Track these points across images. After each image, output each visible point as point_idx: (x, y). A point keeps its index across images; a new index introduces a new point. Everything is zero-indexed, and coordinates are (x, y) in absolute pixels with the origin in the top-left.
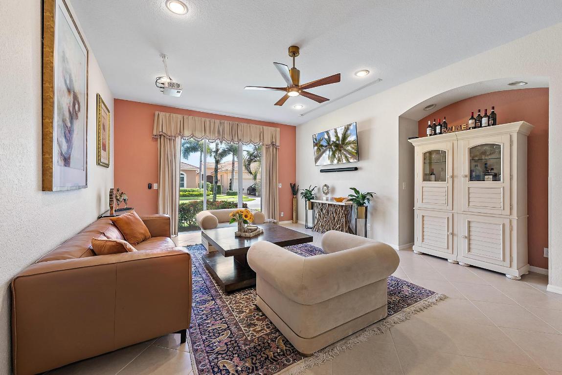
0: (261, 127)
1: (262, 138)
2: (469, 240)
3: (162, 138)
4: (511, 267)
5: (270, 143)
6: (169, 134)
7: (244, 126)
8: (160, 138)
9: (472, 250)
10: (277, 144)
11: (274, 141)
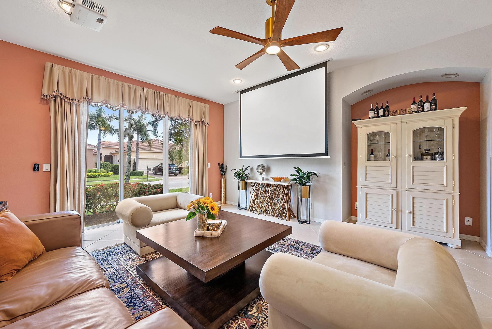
0: (190, 101)
1: (191, 114)
2: (413, 214)
3: (58, 101)
4: (453, 237)
5: (199, 120)
6: (70, 96)
7: (171, 98)
8: (55, 101)
9: (416, 224)
10: (207, 121)
11: (203, 117)
